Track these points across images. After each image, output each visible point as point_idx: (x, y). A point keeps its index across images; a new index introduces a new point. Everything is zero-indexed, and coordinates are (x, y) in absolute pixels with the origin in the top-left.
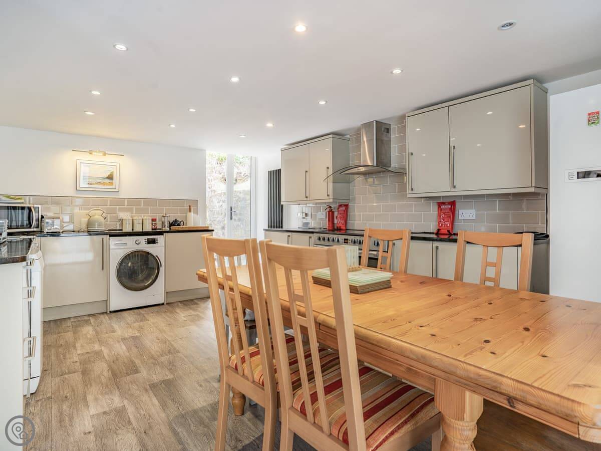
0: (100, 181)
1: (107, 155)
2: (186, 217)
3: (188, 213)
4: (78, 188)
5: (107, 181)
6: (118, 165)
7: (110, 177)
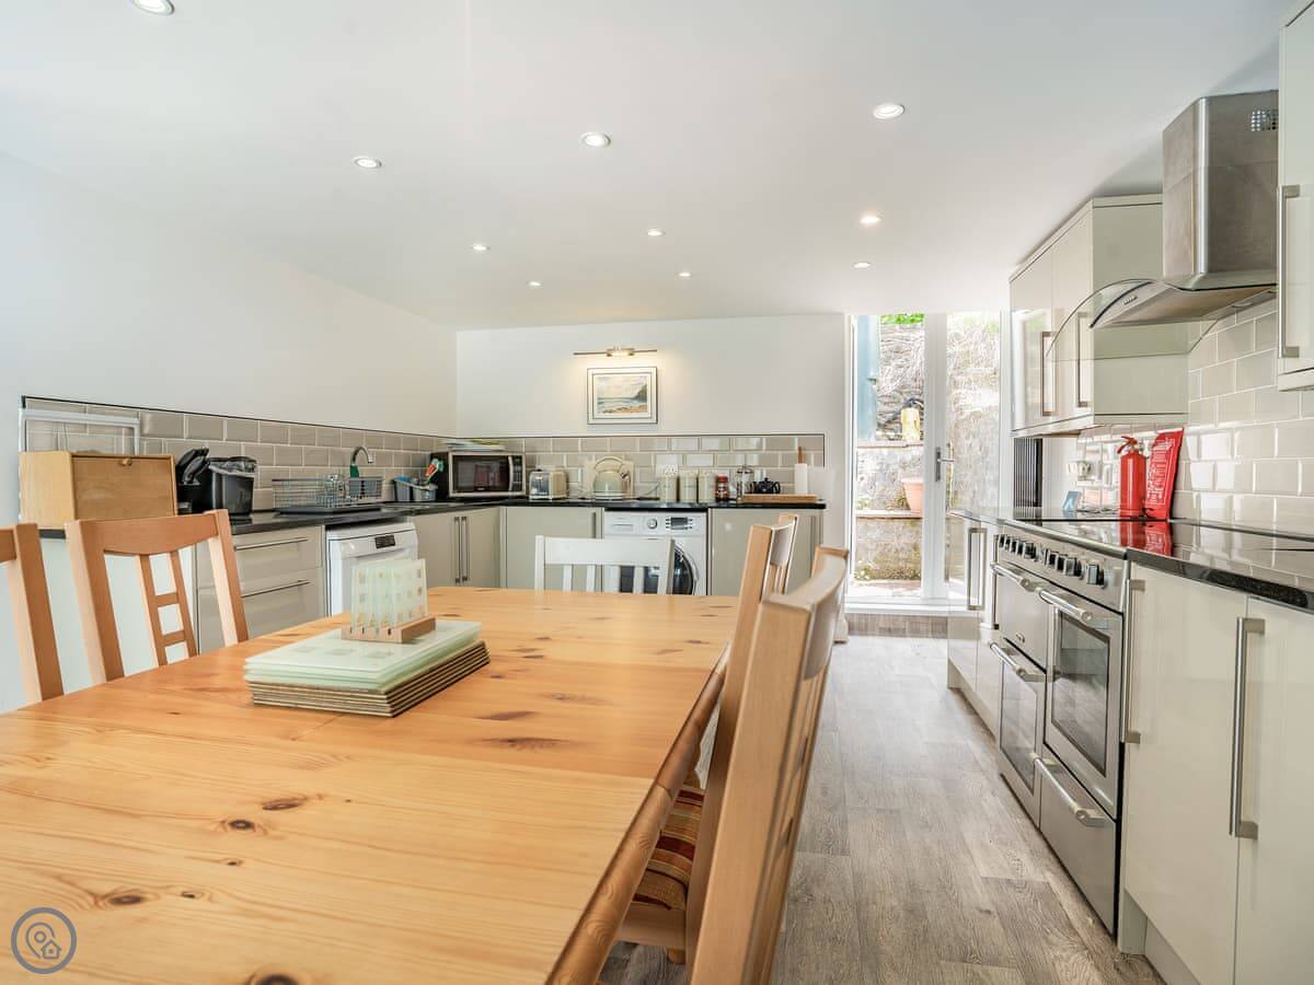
0: (624, 405)
1: (636, 354)
2: (792, 474)
3: (797, 465)
4: (591, 421)
5: (637, 404)
6: (654, 371)
7: (642, 396)
